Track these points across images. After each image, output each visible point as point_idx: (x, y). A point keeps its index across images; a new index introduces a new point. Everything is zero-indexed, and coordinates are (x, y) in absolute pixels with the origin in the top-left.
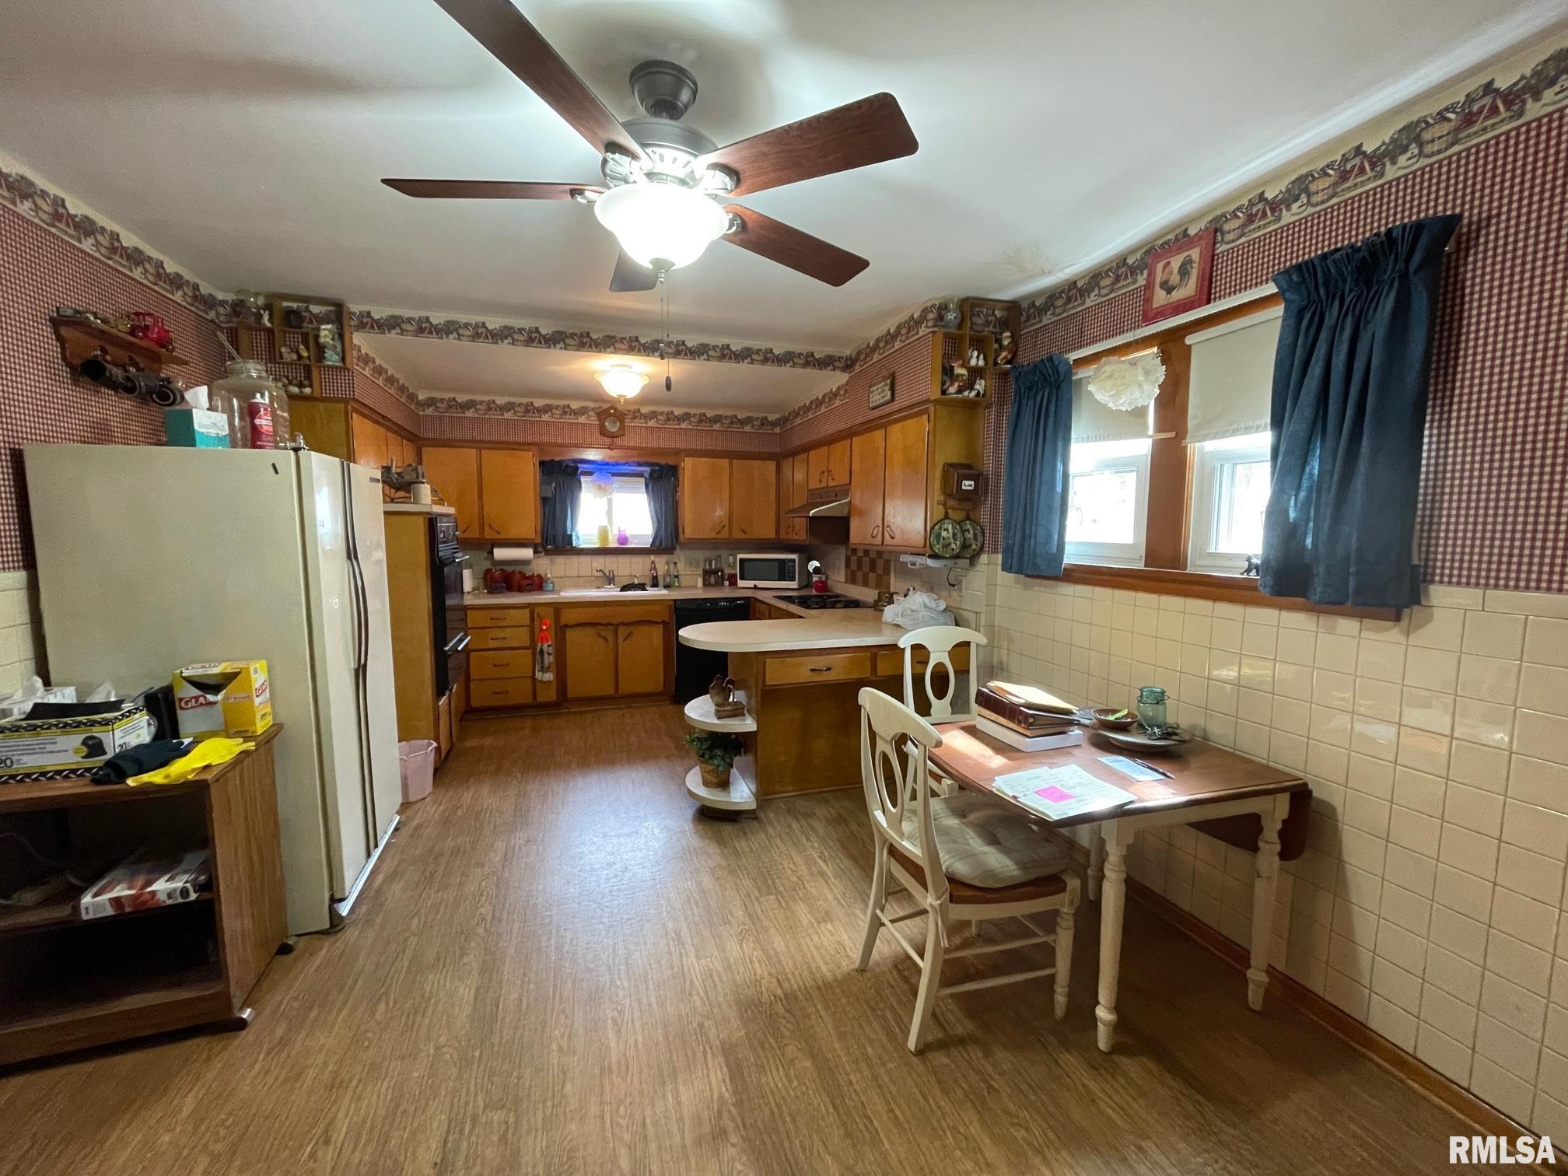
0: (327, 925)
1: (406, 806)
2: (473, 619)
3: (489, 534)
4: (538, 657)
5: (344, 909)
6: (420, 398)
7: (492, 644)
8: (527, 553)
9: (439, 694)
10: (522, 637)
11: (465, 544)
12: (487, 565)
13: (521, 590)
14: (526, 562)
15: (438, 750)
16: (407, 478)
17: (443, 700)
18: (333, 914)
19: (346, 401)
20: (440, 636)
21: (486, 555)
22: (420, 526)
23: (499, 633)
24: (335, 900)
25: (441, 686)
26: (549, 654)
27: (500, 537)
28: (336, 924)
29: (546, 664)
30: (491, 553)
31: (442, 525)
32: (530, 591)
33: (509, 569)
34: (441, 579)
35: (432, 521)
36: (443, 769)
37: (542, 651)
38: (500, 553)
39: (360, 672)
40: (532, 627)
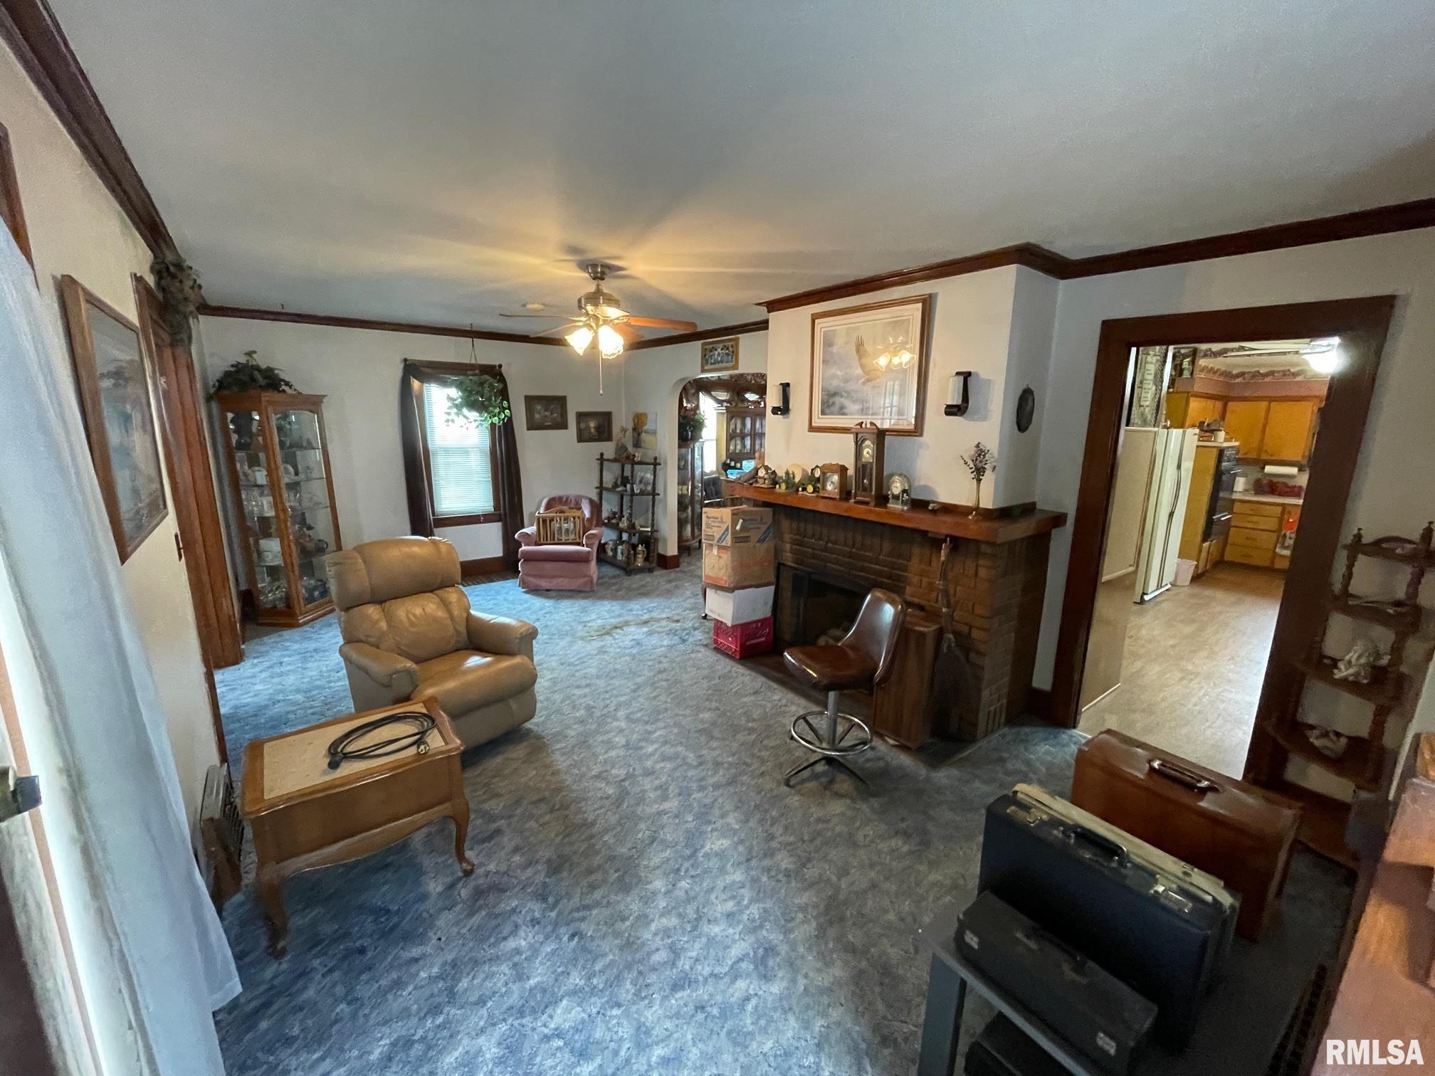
0: (1139, 601)
1: (1173, 584)
2: (1237, 507)
3: (1264, 457)
4: (1281, 539)
5: (1147, 598)
6: (1234, 373)
7: (1249, 525)
8: (1294, 470)
9: (1204, 540)
10: (1272, 524)
11: (1241, 461)
12: (1259, 476)
13: (1281, 495)
14: (1291, 477)
15: (1197, 567)
16: (1213, 427)
17: (1206, 545)
18: (1142, 597)
19: (1188, 393)
20: (1212, 510)
21: (1259, 469)
22: (1215, 453)
23: (1255, 519)
24: (1144, 594)
25: (1206, 536)
26: (1290, 538)
27: (1273, 458)
28: (1142, 602)
29: (1286, 544)
30: (1263, 468)
31: (1227, 453)
32: (1288, 496)
33: (1275, 480)
34: (1221, 481)
35: (1221, 452)
36: (1197, 578)
37: (1285, 535)
38: (1268, 469)
39: (1171, 514)
40: (1281, 519)
